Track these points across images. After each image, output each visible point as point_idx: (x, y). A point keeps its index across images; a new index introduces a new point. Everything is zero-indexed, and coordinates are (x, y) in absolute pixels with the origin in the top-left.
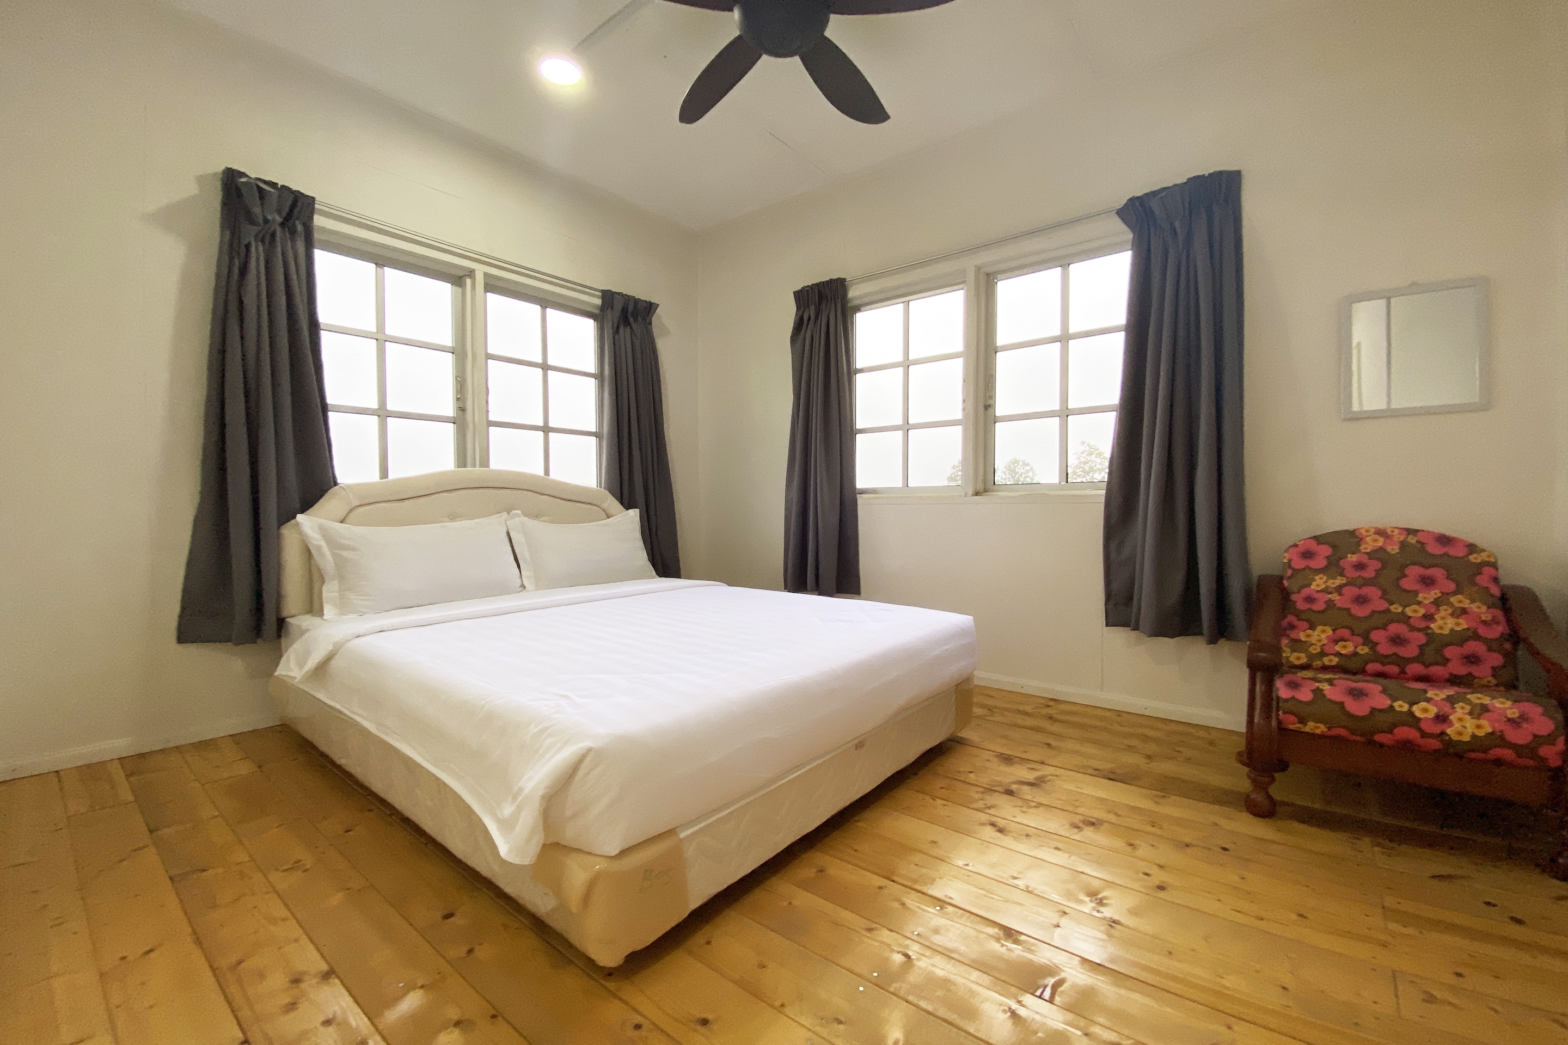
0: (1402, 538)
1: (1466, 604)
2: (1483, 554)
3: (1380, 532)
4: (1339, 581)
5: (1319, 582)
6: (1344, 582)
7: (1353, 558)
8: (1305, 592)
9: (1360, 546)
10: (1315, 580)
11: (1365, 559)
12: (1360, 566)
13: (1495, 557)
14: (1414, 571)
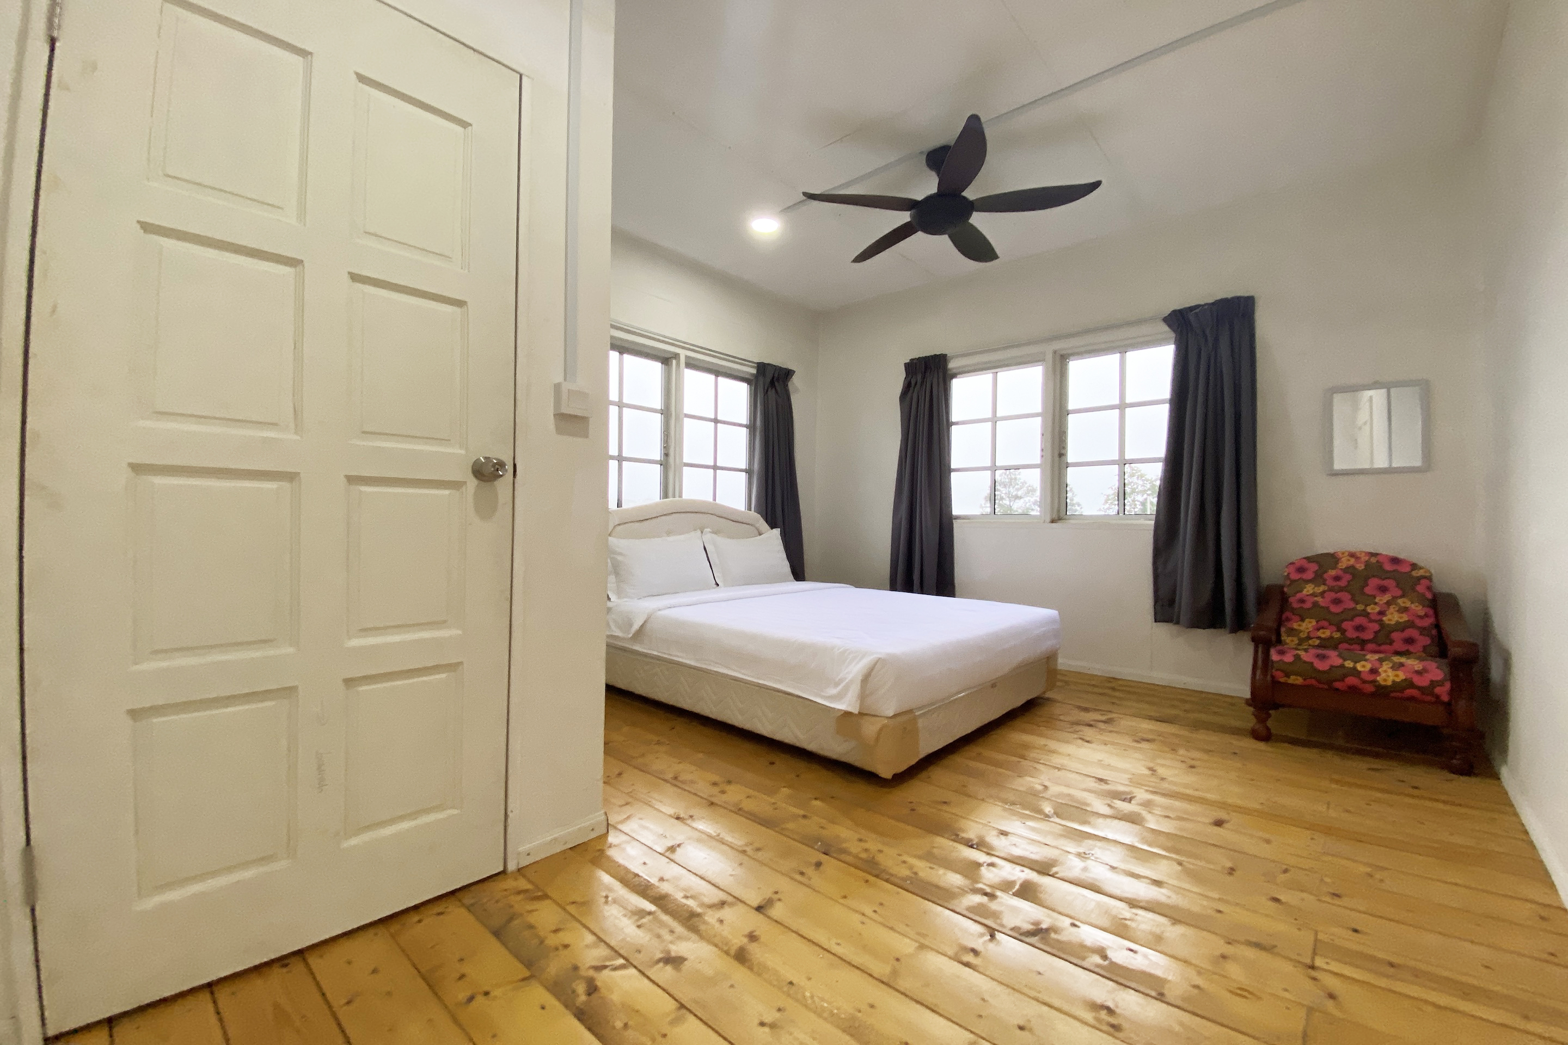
0: (1367, 558)
1: (1408, 604)
2: (1421, 571)
3: (1352, 555)
4: (1322, 588)
5: (1309, 589)
6: (1326, 589)
7: (1333, 573)
8: (1299, 596)
9: (1338, 564)
10: (1305, 588)
11: (1340, 573)
12: (1337, 578)
13: (1430, 573)
14: (1374, 582)
